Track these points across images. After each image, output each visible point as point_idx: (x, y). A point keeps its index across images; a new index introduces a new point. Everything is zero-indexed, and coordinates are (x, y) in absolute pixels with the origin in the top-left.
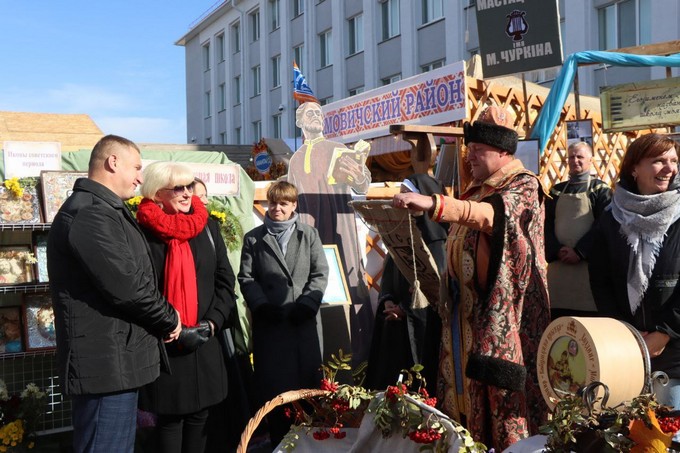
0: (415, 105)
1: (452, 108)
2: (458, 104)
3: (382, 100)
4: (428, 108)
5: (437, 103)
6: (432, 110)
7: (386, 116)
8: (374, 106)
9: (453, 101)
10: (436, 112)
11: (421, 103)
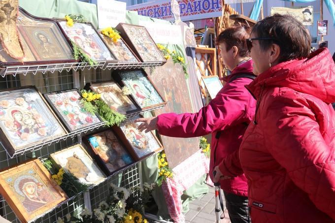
0: (186, 9)
1: (213, 11)
2: (217, 9)
3: (161, 6)
4: (196, 10)
5: (202, 8)
6: (198, 12)
7: (164, 14)
8: (155, 9)
9: (213, 8)
10: (201, 13)
11: (191, 8)
